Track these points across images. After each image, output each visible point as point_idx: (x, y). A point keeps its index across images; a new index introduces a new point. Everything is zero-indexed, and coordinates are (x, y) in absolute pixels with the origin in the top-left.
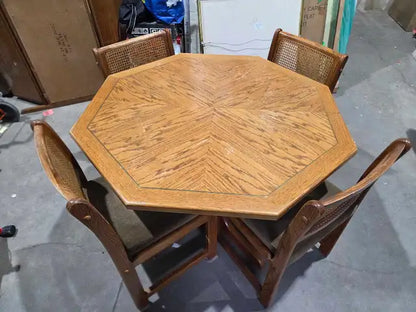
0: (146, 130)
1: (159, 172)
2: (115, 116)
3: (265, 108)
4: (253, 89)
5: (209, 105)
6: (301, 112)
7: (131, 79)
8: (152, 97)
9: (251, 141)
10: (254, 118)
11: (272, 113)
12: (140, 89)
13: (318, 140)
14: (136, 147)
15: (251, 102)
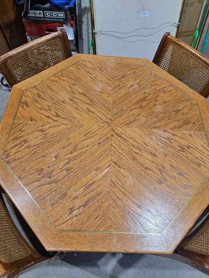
0: (56, 157)
1: (72, 210)
2: (25, 141)
3: (155, 127)
4: (144, 103)
5: (109, 124)
6: (185, 132)
7: (35, 91)
8: (58, 116)
9: (147, 168)
10: (147, 139)
11: (161, 132)
12: (45, 104)
13: (200, 165)
14: (48, 180)
15: (144, 119)
